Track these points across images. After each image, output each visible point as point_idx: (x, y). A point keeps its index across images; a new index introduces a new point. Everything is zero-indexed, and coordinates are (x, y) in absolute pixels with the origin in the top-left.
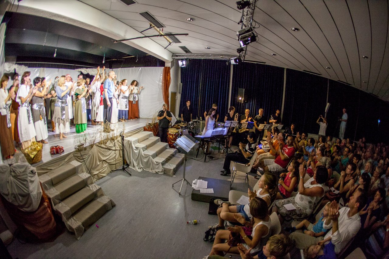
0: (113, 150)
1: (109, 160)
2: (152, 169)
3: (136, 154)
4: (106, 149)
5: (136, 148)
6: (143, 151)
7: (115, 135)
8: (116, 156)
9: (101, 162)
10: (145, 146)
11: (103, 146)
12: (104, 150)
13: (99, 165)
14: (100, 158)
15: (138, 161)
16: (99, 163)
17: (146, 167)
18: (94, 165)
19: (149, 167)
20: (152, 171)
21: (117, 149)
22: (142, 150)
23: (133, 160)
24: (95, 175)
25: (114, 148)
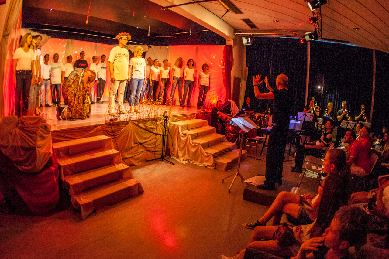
0: (154, 133)
1: (148, 145)
2: (200, 162)
3: (183, 141)
4: (145, 130)
5: (184, 134)
6: (192, 139)
7: (158, 116)
8: (156, 142)
9: (136, 145)
10: (195, 134)
11: (141, 125)
12: (142, 130)
13: (132, 147)
14: (136, 139)
15: (184, 150)
16: (133, 146)
17: (193, 159)
18: (127, 146)
19: (197, 160)
20: (200, 164)
21: (159, 132)
22: (190, 138)
23: (178, 149)
24: (126, 158)
25: (155, 131)
